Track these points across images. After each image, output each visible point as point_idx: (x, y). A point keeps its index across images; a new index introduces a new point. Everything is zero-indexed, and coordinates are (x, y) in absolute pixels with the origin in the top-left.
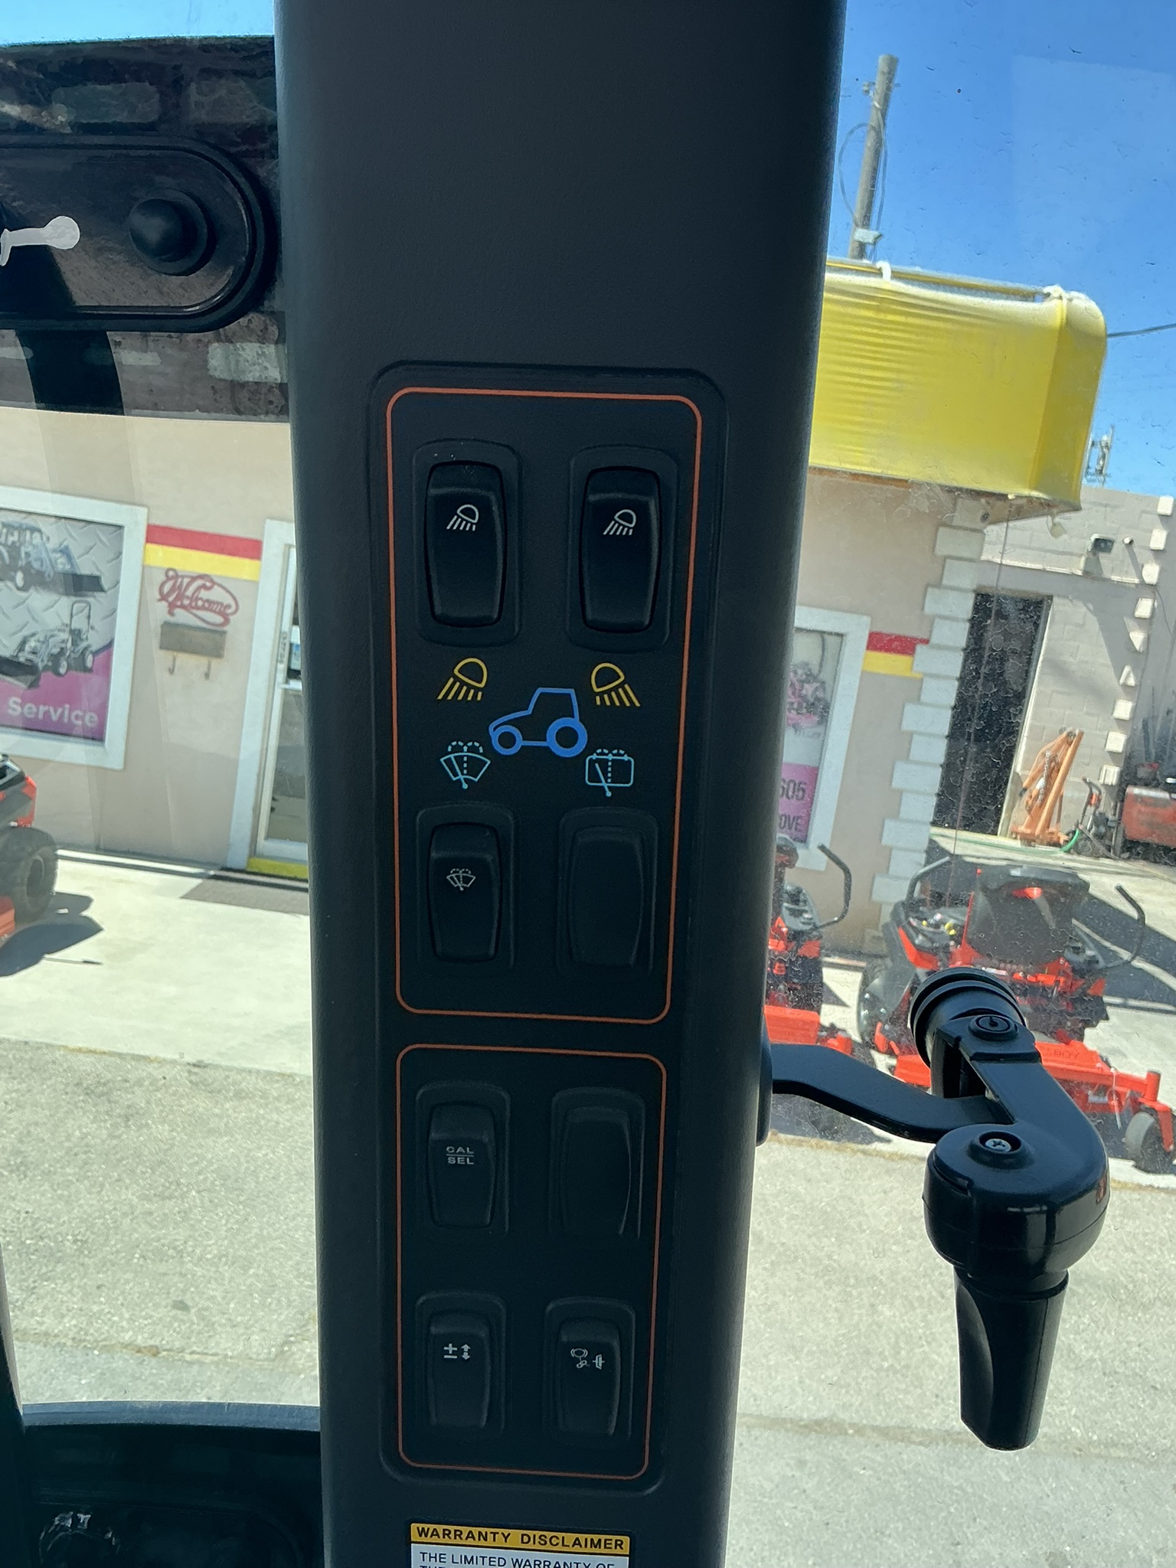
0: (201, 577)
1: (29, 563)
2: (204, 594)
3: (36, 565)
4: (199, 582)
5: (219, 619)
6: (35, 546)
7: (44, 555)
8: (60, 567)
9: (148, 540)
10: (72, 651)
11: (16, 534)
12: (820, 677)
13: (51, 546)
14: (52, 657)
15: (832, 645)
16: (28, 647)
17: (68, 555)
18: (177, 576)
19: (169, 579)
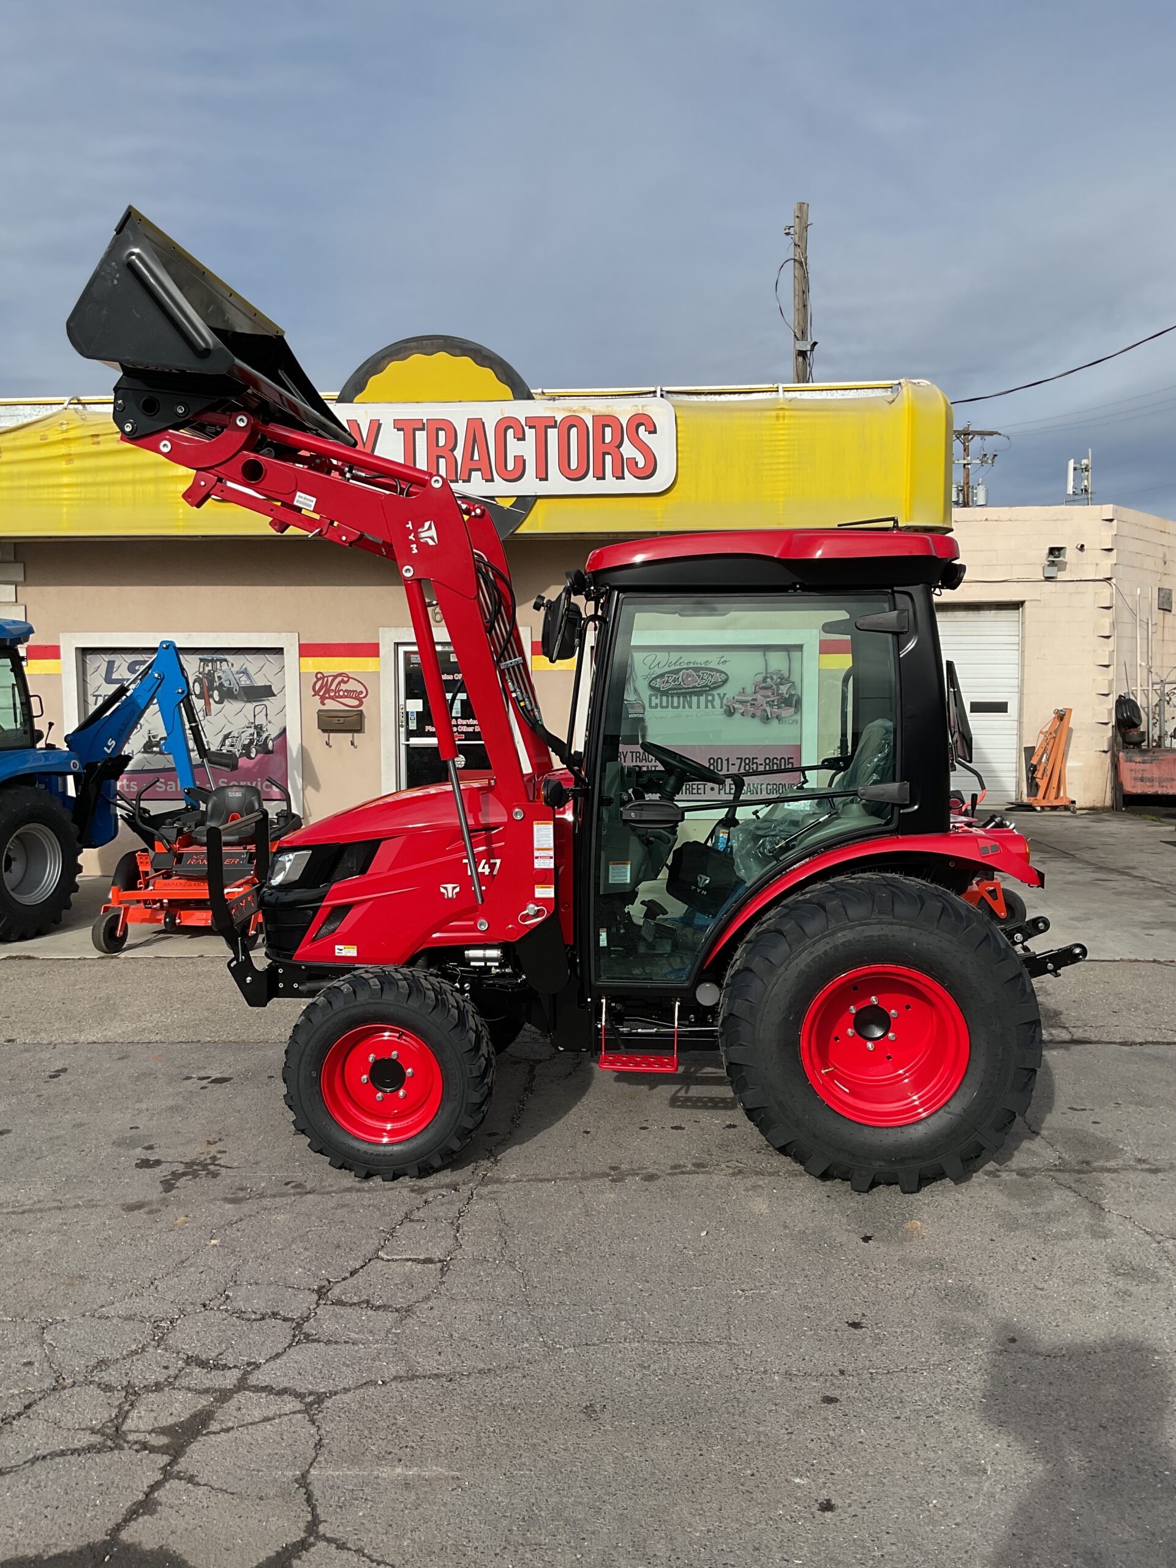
0: (340, 675)
1: (221, 684)
2: (343, 687)
3: (226, 684)
4: (339, 679)
5: (356, 702)
6: (224, 672)
7: (231, 677)
8: (243, 683)
9: (301, 656)
10: (258, 741)
11: (210, 664)
12: (792, 679)
13: (235, 669)
14: (245, 747)
15: (795, 655)
16: (228, 742)
17: (247, 674)
18: (324, 677)
19: (318, 680)
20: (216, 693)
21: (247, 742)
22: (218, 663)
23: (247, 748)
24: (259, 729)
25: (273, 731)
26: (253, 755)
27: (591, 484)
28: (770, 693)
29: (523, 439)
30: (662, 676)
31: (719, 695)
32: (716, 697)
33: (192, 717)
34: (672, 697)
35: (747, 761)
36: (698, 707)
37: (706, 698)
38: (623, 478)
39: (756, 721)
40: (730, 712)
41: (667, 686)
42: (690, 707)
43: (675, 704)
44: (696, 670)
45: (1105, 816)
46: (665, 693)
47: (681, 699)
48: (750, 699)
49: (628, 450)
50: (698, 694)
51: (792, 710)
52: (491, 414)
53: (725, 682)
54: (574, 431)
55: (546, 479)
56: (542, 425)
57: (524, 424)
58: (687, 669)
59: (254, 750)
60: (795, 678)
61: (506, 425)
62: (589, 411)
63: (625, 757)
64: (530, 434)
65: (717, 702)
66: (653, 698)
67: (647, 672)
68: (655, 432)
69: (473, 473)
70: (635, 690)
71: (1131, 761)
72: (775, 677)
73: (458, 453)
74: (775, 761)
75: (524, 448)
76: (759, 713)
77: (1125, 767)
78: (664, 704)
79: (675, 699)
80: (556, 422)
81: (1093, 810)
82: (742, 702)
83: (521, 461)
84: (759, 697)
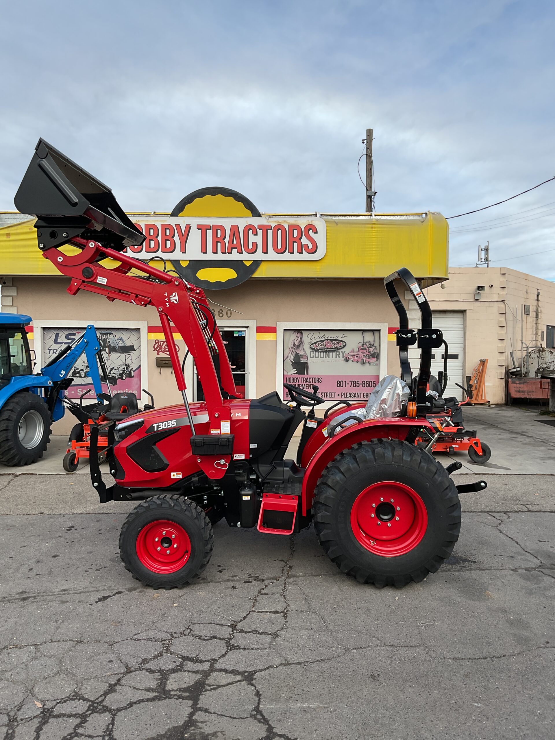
1: (110, 345)
3: (112, 345)
6: (111, 339)
7: (115, 342)
8: (120, 344)
9: (148, 332)
10: (127, 371)
11: (105, 335)
12: (374, 345)
13: (116, 338)
14: (120, 374)
15: (377, 334)
16: (112, 372)
17: (122, 340)
18: (159, 342)
19: (156, 343)
20: (107, 349)
21: (121, 372)
22: (109, 335)
23: (121, 375)
24: (127, 366)
25: (134, 367)
26: (124, 378)
27: (287, 256)
28: (365, 352)
29: (257, 235)
30: (316, 343)
31: (342, 352)
32: (341, 353)
33: (101, 361)
34: (321, 353)
35: (354, 382)
36: (332, 357)
37: (336, 353)
38: (302, 253)
39: (359, 364)
40: (347, 360)
41: (318, 348)
42: (329, 357)
43: (322, 356)
44: (332, 340)
45: (503, 408)
46: (317, 351)
47: (325, 353)
48: (356, 354)
49: (304, 241)
50: (332, 351)
51: (375, 359)
52: (242, 223)
53: (345, 346)
54: (280, 231)
55: (267, 253)
56: (265, 229)
57: (257, 228)
58: (327, 340)
59: (125, 376)
60: (376, 344)
61: (249, 228)
62: (287, 223)
63: (298, 380)
64: (260, 232)
65: (341, 355)
66: (312, 353)
67: (309, 341)
68: (317, 233)
69: (233, 250)
70: (304, 349)
71: (514, 383)
72: (367, 344)
73: (227, 240)
74: (367, 382)
75: (258, 239)
76: (360, 360)
77: (511, 386)
78: (317, 356)
79: (322, 354)
80: (272, 227)
81: (497, 405)
82: (352, 355)
83: (255, 245)
84: (360, 353)
